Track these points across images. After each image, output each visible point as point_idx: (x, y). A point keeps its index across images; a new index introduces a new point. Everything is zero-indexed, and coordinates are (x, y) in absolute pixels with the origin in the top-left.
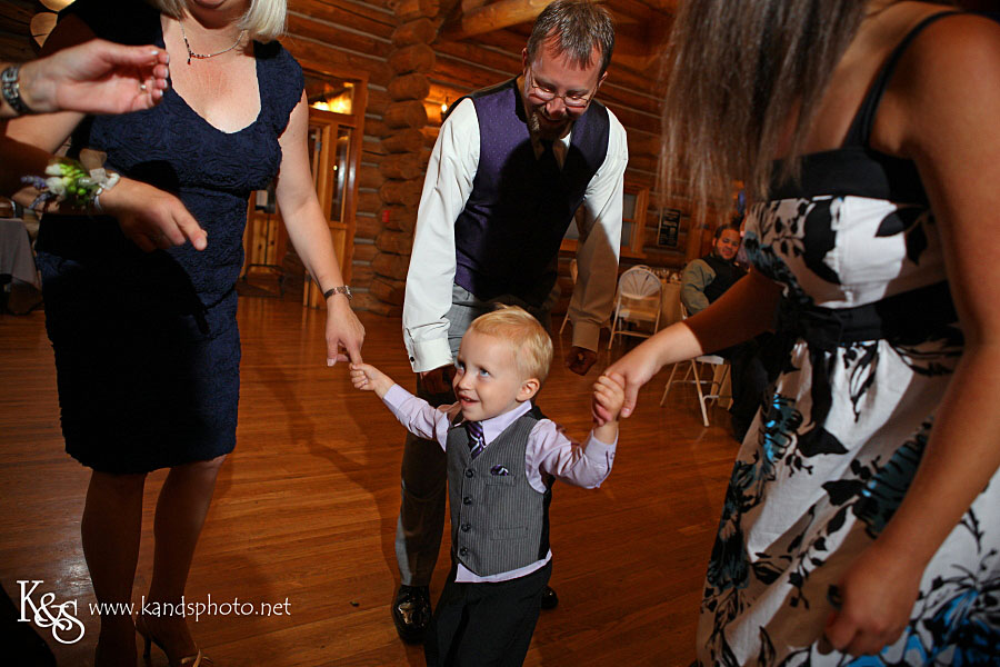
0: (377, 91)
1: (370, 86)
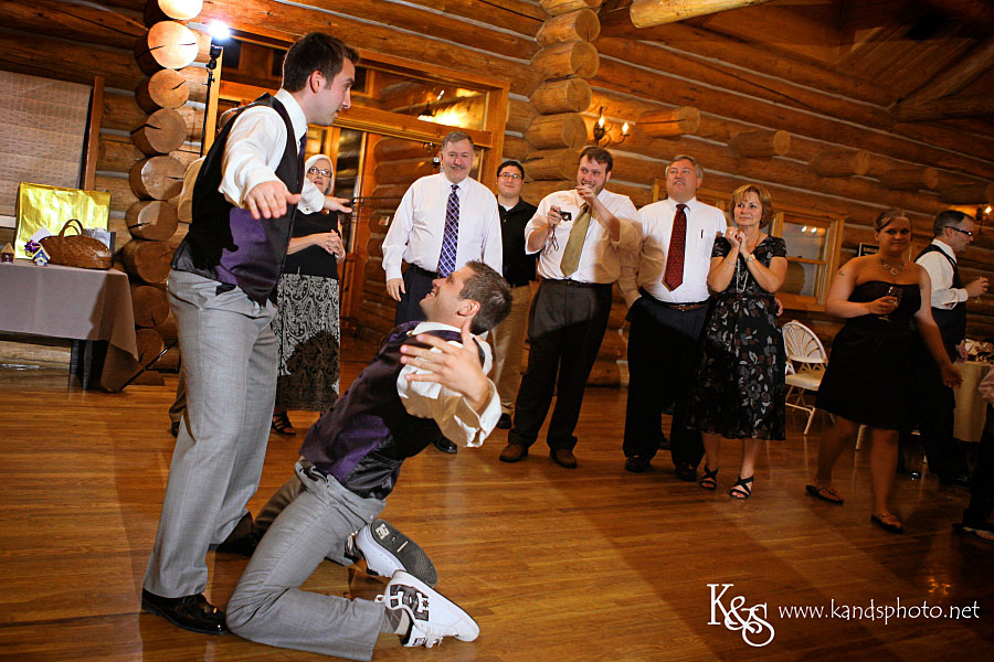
0: (518, 101)
1: (512, 95)
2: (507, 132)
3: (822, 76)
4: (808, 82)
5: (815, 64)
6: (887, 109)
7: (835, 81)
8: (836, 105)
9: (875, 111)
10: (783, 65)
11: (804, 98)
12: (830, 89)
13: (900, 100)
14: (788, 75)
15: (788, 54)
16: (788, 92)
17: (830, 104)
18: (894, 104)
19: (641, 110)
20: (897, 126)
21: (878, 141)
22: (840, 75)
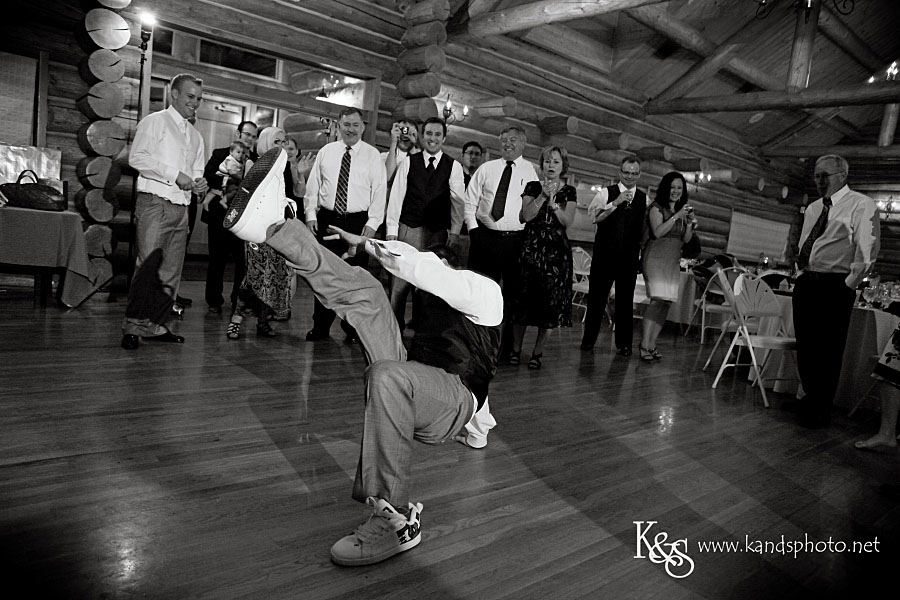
0: (388, 88)
1: (383, 83)
2: (380, 111)
3: (601, 80)
4: (591, 83)
5: (596, 71)
6: (641, 106)
7: (608, 83)
9: (633, 107)
10: (575, 70)
11: (589, 95)
12: (605, 90)
13: (650, 100)
14: (578, 78)
15: (577, 63)
16: (578, 90)
17: (605, 99)
18: (646, 102)
19: (477, 98)
20: (648, 117)
21: (636, 127)
22: (613, 80)
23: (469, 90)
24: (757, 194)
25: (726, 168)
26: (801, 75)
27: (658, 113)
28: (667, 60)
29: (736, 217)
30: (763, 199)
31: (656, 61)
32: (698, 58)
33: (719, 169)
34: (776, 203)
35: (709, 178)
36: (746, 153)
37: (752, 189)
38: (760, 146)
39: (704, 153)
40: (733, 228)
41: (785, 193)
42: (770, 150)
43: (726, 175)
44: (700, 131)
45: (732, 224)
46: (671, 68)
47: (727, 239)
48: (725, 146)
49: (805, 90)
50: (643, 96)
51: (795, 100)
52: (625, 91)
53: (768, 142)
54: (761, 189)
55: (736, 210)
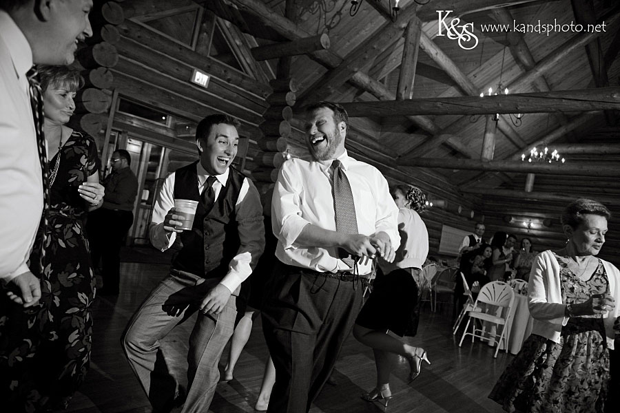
0: (253, 144)
1: (251, 141)
2: (247, 158)
3: (374, 144)
4: (368, 145)
5: (371, 138)
6: (394, 159)
7: (378, 146)
8: (378, 156)
9: (390, 160)
10: (359, 137)
11: (366, 152)
12: (375, 149)
13: (400, 156)
14: (361, 142)
15: (361, 133)
16: (360, 150)
17: (375, 155)
18: (397, 158)
19: (304, 152)
20: (398, 167)
21: (391, 172)
22: (380, 144)
23: (299, 147)
24: (456, 215)
25: (441, 199)
26: (489, 152)
27: (405, 165)
28: (412, 135)
29: (445, 228)
30: (459, 217)
31: (405, 134)
32: (430, 136)
33: (437, 199)
34: (466, 220)
35: (431, 204)
36: (451, 189)
37: (455, 212)
38: (458, 185)
39: (428, 189)
40: (443, 235)
41: (472, 214)
42: (464, 188)
43: (441, 203)
44: (426, 176)
45: (443, 233)
46: (415, 139)
47: (440, 242)
48: (439, 185)
49: (491, 161)
50: (397, 154)
51: (485, 166)
52: (387, 151)
53: (463, 183)
54: (460, 212)
55: (445, 224)
